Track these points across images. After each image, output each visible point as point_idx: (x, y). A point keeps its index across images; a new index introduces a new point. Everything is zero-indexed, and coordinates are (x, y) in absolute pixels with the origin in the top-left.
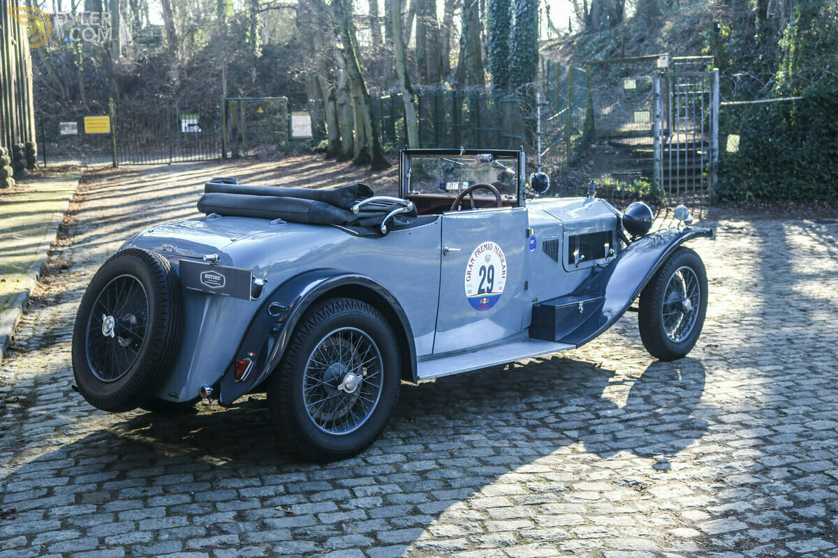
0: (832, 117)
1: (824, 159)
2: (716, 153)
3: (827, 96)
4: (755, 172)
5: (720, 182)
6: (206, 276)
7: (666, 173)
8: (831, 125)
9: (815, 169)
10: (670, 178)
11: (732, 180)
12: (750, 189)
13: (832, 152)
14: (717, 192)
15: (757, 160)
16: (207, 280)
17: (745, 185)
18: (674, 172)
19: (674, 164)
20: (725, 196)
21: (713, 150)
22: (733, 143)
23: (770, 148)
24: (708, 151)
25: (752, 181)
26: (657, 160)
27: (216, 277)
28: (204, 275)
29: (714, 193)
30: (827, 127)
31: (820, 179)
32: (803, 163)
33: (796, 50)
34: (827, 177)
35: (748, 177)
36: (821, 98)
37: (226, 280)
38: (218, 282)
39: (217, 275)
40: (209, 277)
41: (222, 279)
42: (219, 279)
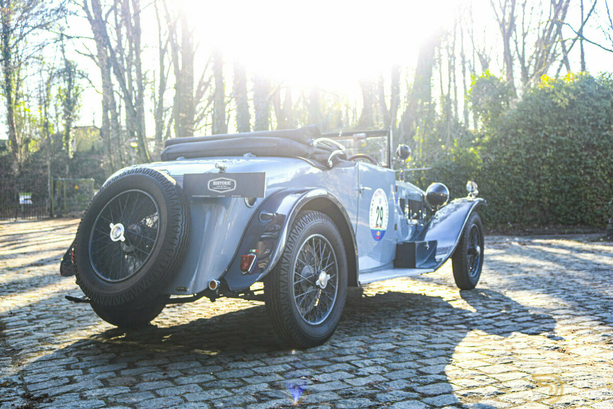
0: (448, 180)
3: (445, 168)
6: (214, 183)
16: (215, 186)
27: (225, 183)
28: (212, 183)
33: (424, 142)
36: (443, 169)
37: (237, 183)
38: (228, 186)
39: (227, 181)
40: (218, 183)
41: (233, 183)
42: (229, 183)
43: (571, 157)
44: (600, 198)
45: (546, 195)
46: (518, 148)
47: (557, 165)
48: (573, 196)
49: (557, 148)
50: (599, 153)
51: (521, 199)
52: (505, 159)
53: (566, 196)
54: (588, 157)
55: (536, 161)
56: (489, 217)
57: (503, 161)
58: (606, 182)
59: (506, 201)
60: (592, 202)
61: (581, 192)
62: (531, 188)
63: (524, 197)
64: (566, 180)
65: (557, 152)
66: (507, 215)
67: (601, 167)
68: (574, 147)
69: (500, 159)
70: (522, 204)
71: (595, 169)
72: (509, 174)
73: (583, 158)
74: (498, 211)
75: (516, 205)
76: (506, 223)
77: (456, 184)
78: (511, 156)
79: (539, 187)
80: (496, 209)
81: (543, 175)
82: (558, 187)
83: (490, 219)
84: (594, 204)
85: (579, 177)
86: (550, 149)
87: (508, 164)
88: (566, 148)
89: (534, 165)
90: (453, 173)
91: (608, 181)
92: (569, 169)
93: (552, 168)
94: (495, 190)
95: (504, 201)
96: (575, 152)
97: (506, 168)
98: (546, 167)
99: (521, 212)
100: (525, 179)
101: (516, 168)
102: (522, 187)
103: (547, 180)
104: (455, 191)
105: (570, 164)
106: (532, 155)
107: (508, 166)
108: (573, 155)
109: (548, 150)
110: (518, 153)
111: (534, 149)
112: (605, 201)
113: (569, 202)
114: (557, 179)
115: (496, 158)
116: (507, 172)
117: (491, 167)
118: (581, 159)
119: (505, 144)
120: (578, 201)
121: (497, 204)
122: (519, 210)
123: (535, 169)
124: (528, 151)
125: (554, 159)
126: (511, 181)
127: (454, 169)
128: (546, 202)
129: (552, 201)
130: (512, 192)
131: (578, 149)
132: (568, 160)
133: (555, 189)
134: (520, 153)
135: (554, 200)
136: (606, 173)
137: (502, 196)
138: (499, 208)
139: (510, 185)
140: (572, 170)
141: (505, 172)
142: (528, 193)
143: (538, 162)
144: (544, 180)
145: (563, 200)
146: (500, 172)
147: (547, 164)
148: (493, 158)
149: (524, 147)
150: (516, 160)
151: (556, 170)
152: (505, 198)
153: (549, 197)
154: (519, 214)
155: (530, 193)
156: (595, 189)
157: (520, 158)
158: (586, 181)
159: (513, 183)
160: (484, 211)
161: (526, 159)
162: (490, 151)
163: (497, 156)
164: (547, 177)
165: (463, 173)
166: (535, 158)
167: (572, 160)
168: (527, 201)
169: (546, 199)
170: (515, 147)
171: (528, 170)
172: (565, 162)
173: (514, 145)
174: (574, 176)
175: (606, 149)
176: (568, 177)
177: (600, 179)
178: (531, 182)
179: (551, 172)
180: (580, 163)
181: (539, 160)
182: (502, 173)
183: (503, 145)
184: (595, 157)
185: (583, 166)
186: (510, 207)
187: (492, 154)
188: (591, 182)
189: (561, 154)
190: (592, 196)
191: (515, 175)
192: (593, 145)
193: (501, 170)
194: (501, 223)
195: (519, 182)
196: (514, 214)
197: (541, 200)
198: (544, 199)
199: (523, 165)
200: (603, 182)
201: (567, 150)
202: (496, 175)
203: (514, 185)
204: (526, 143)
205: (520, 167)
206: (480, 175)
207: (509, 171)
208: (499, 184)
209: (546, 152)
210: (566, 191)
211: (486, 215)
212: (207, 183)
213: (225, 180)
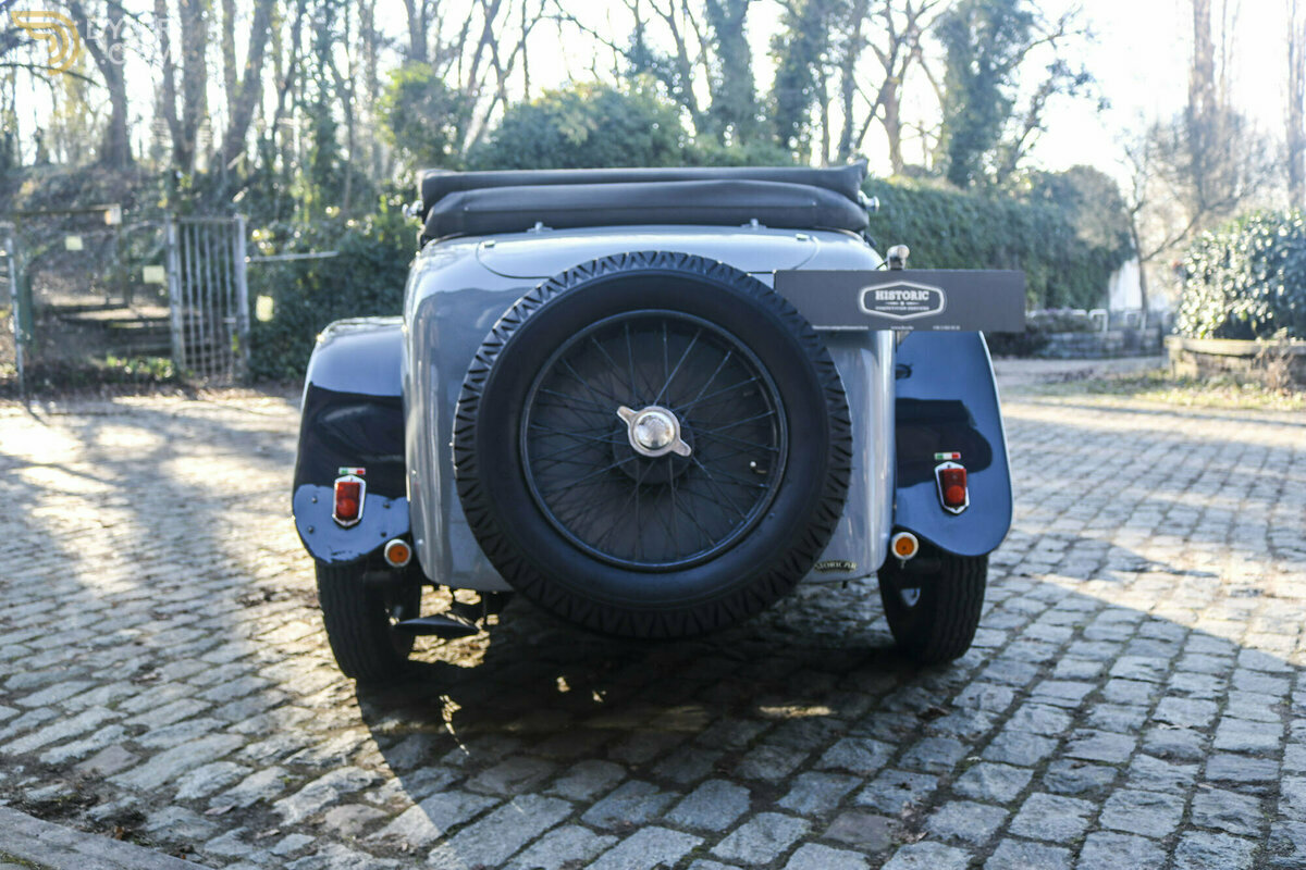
0: (372, 277)
2: (247, 321)
3: (365, 252)
4: (292, 343)
5: (254, 356)
6: (879, 296)
7: (188, 350)
8: (372, 286)
10: (194, 356)
11: (269, 353)
12: (290, 363)
14: (252, 369)
15: (294, 329)
16: (882, 303)
17: (283, 359)
18: (198, 349)
19: (198, 338)
20: (262, 374)
21: (243, 317)
22: (265, 308)
23: (308, 314)
24: (238, 318)
25: (291, 354)
26: (177, 331)
27: (913, 295)
28: (871, 295)
29: (247, 371)
30: (368, 289)
35: (284, 350)
36: (362, 255)
37: (948, 296)
38: (922, 303)
39: (917, 290)
40: (891, 295)
41: (934, 296)
42: (922, 296)
90: (381, 264)
104: (386, 300)
127: (382, 256)
212: (856, 296)
213: (910, 289)
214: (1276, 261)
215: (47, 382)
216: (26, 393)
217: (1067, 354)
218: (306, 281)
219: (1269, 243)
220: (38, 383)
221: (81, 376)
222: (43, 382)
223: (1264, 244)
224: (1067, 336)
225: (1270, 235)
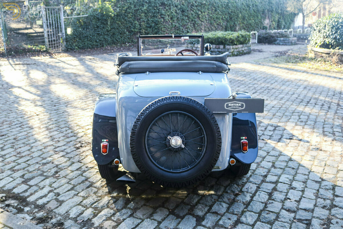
0: (97, 22)
1: (96, 35)
2: (64, 35)
3: (95, 15)
4: (77, 40)
5: (66, 44)
6: (230, 105)
7: (49, 41)
8: (97, 24)
9: (94, 38)
10: (51, 43)
11: (71, 43)
12: (76, 46)
13: (98, 33)
14: (66, 48)
15: (77, 36)
16: (230, 106)
17: (74, 45)
18: (52, 41)
19: (51, 38)
20: (69, 49)
21: (63, 34)
22: (69, 31)
23: (80, 32)
24: (62, 34)
25: (76, 43)
26: (46, 38)
27: (237, 105)
29: (65, 48)
30: (96, 25)
31: (96, 41)
32: (91, 37)
34: (98, 41)
35: (75, 42)
36: (94, 16)
37: (246, 105)
38: (240, 106)
39: (238, 103)
40: (232, 105)
41: (242, 105)
43: (155, 9)
44: (167, 30)
45: (143, 29)
46: (130, 5)
47: (149, 13)
48: (156, 29)
49: (148, 5)
50: (167, 8)
51: (132, 31)
52: (124, 10)
53: (152, 29)
54: (162, 10)
55: (139, 11)
56: (117, 41)
57: (123, 11)
58: (170, 22)
59: (125, 32)
60: (164, 32)
61: (159, 27)
62: (137, 25)
63: (133, 30)
64: (153, 21)
65: (148, 7)
66: (126, 39)
67: (168, 15)
68: (156, 4)
69: (122, 10)
70: (133, 33)
71: (165, 15)
72: (126, 18)
73: (160, 10)
74: (121, 37)
75: (129, 34)
76: (126, 43)
77: (101, 24)
78: (127, 9)
79: (140, 25)
80: (120, 36)
81: (142, 18)
82: (149, 25)
83: (118, 42)
84: (165, 33)
85: (158, 19)
86: (145, 5)
87: (125, 13)
88: (152, 5)
89: (138, 13)
90: (100, 18)
91: (171, 22)
92: (154, 15)
93: (146, 15)
94: (119, 27)
95: (124, 32)
96: (156, 7)
97: (124, 15)
98: (143, 14)
99: (132, 37)
100: (133, 20)
101: (129, 15)
102: (132, 24)
103: (144, 21)
104: (101, 28)
105: (154, 13)
106: (137, 8)
107: (125, 14)
108: (155, 8)
109: (145, 6)
110: (130, 7)
111: (138, 5)
112: (170, 31)
113: (154, 32)
114: (148, 20)
115: (119, 10)
116: (125, 17)
117: (117, 14)
118: (159, 10)
119: (124, 2)
120: (158, 32)
121: (121, 34)
122: (131, 36)
123: (138, 16)
124: (135, 6)
125: (147, 10)
126: (127, 22)
127: (100, 16)
128: (143, 32)
129: (146, 32)
130: (127, 27)
131: (158, 5)
132: (153, 11)
133: (148, 25)
134: (131, 7)
135: (147, 31)
136: (170, 17)
137: (123, 30)
138: (121, 36)
139: (126, 24)
140: (155, 16)
141: (124, 17)
142: (135, 27)
143: (140, 12)
144: (142, 21)
145: (151, 31)
146: (122, 17)
147: (144, 13)
148: (118, 10)
149: (133, 4)
150: (129, 11)
151: (148, 16)
152: (124, 31)
153: (145, 30)
154: (131, 38)
155: (136, 27)
156: (166, 25)
157: (131, 10)
158: (161, 21)
159: (128, 23)
160: (115, 38)
161: (134, 10)
162: (116, 5)
163: (120, 9)
164: (144, 20)
165: (105, 18)
166: (138, 10)
167: (155, 11)
168: (135, 31)
169: (144, 31)
170: (129, 4)
171: (135, 16)
172: (152, 12)
173: (128, 3)
174: (156, 19)
175: (170, 5)
176: (153, 19)
177: (167, 20)
178: (136, 22)
179: (146, 17)
180: (158, 13)
181: (140, 11)
182: (123, 18)
183: (123, 3)
184: (165, 10)
185: (160, 14)
186: (127, 35)
187: (117, 7)
188: (163, 22)
189: (150, 8)
190: (164, 29)
191: (129, 18)
192: (164, 3)
193: (122, 16)
194: (123, 43)
195: (131, 22)
196: (129, 38)
197: (141, 31)
198: (143, 31)
199: (132, 13)
200: (168, 22)
201: (153, 6)
202: (120, 19)
203: (129, 24)
204: (134, 2)
205: (131, 14)
206: (112, 19)
207: (126, 16)
208: (121, 23)
209: (143, 6)
210: (153, 27)
211: (116, 40)
212: (224, 105)
213: (237, 103)
214: (338, 29)
215: (13, 53)
216: (7, 56)
217: (281, 43)
218: (80, 22)
219: (336, 24)
220: (10, 53)
221: (21, 51)
222: (12, 53)
223: (335, 24)
224: (282, 39)
225: (337, 21)
